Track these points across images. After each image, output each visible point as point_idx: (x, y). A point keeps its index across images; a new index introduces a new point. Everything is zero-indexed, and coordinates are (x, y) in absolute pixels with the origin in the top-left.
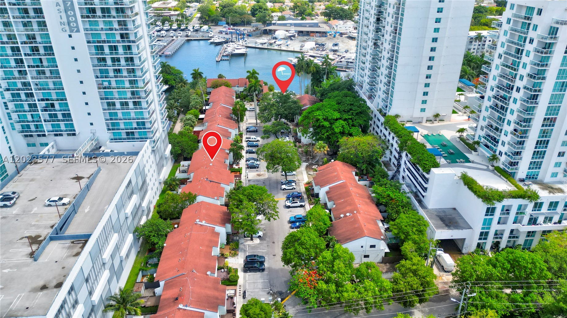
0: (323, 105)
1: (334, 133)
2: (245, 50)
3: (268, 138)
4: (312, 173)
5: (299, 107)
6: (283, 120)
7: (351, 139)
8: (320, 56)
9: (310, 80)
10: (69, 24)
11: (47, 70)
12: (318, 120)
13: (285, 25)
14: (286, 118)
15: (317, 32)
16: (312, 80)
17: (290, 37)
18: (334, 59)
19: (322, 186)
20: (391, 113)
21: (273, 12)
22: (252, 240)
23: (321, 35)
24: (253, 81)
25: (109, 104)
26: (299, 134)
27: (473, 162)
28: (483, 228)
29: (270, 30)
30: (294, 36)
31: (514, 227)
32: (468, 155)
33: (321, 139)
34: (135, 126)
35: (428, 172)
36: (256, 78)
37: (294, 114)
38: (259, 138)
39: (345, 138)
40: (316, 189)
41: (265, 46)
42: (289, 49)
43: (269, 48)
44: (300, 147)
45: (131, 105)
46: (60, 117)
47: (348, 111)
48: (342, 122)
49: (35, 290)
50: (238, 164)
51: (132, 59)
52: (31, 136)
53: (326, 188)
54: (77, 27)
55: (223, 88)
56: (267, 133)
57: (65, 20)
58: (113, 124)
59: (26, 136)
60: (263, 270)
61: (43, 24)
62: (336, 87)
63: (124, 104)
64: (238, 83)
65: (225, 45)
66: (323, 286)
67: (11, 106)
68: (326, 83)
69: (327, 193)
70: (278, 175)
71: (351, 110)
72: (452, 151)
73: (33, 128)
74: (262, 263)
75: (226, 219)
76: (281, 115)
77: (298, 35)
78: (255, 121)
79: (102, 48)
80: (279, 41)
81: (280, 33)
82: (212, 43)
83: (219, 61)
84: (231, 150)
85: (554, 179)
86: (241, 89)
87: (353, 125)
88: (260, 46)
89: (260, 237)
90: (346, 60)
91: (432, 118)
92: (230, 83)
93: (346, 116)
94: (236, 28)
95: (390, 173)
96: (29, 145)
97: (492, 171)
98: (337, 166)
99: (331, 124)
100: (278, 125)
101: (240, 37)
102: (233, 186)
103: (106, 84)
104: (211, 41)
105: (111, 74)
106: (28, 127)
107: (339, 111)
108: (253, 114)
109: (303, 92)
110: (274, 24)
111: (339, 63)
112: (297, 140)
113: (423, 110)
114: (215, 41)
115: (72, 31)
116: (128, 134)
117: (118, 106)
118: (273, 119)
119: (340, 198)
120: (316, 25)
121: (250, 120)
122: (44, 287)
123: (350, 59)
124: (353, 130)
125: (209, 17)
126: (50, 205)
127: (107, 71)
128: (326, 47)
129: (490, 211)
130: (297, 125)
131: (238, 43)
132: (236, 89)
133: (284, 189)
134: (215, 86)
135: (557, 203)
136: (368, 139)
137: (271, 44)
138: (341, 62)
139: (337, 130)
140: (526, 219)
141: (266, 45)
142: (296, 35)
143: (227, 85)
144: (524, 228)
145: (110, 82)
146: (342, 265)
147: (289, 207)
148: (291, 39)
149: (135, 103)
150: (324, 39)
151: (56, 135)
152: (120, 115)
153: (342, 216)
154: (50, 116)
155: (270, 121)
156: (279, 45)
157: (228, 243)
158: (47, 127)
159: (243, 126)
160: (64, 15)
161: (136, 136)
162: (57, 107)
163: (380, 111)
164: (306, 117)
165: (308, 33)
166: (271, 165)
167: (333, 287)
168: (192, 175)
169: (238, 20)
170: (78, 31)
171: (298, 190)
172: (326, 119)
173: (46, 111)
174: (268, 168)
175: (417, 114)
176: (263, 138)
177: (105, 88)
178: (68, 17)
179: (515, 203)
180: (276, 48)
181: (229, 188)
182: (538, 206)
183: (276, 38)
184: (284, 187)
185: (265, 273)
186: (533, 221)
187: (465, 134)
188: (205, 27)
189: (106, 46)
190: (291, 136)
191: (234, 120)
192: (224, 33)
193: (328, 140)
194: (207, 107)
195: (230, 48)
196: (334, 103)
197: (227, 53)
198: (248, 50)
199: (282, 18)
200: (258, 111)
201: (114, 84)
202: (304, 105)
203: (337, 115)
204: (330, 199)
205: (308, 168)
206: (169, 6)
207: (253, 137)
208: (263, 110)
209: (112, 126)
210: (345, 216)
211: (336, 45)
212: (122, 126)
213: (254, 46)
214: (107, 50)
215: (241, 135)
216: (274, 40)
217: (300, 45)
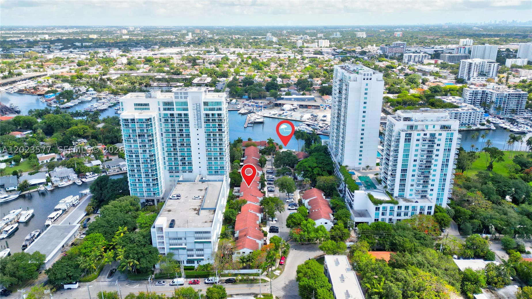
0: (308, 160)
1: (314, 174)
2: (262, 119)
3: (279, 176)
4: (302, 195)
5: (297, 160)
6: (288, 167)
7: (322, 177)
8: (313, 124)
9: (304, 143)
10: (198, 125)
11: (185, 144)
12: (306, 167)
13: (290, 99)
14: (289, 166)
15: (313, 106)
16: (305, 143)
17: (294, 109)
18: (322, 127)
19: (306, 199)
20: (344, 164)
21: (282, 87)
22: (272, 221)
23: (315, 107)
24: (271, 145)
25: (209, 158)
26: (296, 175)
27: (378, 189)
28: (375, 217)
29: (280, 104)
30: (296, 109)
31: (390, 217)
32: (377, 186)
33: (307, 177)
34: (219, 168)
35: (354, 192)
36: (273, 143)
37: (294, 164)
38: (274, 177)
39: (319, 177)
40: (303, 201)
41: (276, 116)
42: (292, 119)
43: (279, 117)
44: (297, 182)
45: (219, 159)
46: (187, 164)
47: (322, 163)
48: (318, 168)
49: (203, 223)
50: (263, 190)
51: (222, 140)
52: (172, 172)
53: (308, 200)
54: (201, 126)
55: (252, 147)
56: (278, 174)
57: (196, 123)
58: (209, 167)
59: (170, 172)
60: (278, 232)
61: (187, 126)
62: (317, 150)
63: (216, 159)
64: (262, 143)
65: (249, 115)
66: (302, 233)
67: (167, 159)
68: (313, 145)
69: (308, 202)
70: (284, 194)
71: (323, 162)
72: (369, 184)
73: (174, 169)
74: (277, 230)
75: (261, 211)
76: (287, 164)
77: (300, 107)
78: (271, 167)
79: (210, 135)
80: (286, 112)
81: (287, 107)
82: (240, 113)
84: (260, 182)
85: (411, 197)
86: (263, 148)
87: (324, 170)
88: (273, 116)
89: (276, 220)
91: (366, 168)
92: (256, 144)
93: (320, 166)
94: (255, 101)
95: (341, 195)
96: (170, 176)
97: (385, 194)
98: (315, 190)
99: (312, 169)
100: (285, 169)
101: (259, 109)
102: (262, 198)
103: (209, 149)
104: (239, 112)
105: (212, 145)
106: (172, 168)
107: (317, 163)
108: (270, 162)
109: (300, 150)
110: (283, 99)
111: (326, 130)
112: (295, 178)
113: (360, 164)
114: (242, 112)
115: (198, 128)
116: (215, 172)
117: (213, 159)
118: (282, 166)
119: (314, 205)
120: (313, 99)
121: (268, 166)
122: (206, 222)
124: (324, 173)
125: (236, 92)
126: (195, 199)
127: (210, 144)
128: (318, 118)
129: (377, 209)
130: (295, 170)
131: (258, 114)
132: (259, 147)
133: (288, 202)
134: (247, 146)
135: (408, 207)
136: (331, 177)
137: (280, 115)
139: (315, 173)
140: (395, 214)
141: (277, 115)
142: (298, 108)
143: (254, 145)
144: (395, 218)
145: (211, 149)
146: (310, 225)
147: (290, 209)
148: (295, 111)
149: (220, 158)
150: (318, 110)
151: (183, 172)
152: (213, 163)
153: (314, 211)
154: (183, 163)
155: (280, 167)
156: (286, 116)
157: (262, 222)
158: (180, 168)
159: (265, 170)
160: (196, 121)
161: (219, 173)
162: (186, 159)
163: (339, 163)
164: (300, 166)
165: (306, 107)
166: (281, 189)
167: (306, 233)
168: (242, 193)
169: (256, 95)
170: (201, 128)
171: (294, 202)
172: (309, 167)
173: (182, 161)
174: (280, 190)
175: (357, 165)
176: (276, 176)
177: (209, 151)
178: (198, 122)
179: (389, 206)
180: (284, 117)
181: (261, 199)
182: (400, 208)
183: (284, 110)
184: (287, 200)
185: (279, 233)
186: (399, 215)
187: (379, 176)
188: (234, 101)
189: (212, 134)
190: (292, 176)
191: (260, 166)
192: (247, 105)
193: (310, 177)
194: (244, 159)
195: (253, 117)
196: (314, 159)
197: (251, 121)
198: (265, 119)
199: (288, 94)
200: (273, 161)
201: (212, 150)
202: (300, 159)
203: (315, 165)
204: (309, 205)
205: (300, 193)
206: (206, 82)
207: (271, 176)
208: (276, 161)
209: (209, 168)
210: (315, 211)
211: (325, 116)
212: (213, 169)
213: (269, 116)
214: (212, 136)
215: (264, 174)
216: (283, 112)
217: (300, 115)
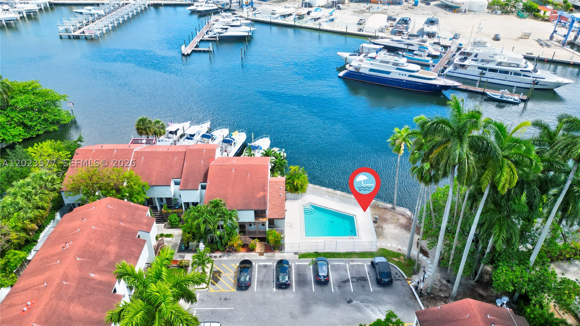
2: (248, 29)
8: (406, 47)
17: (336, 3)
41: (290, 21)
42: (336, 29)
43: (297, 24)
65: (213, 18)
80: (316, 10)
82: (193, 12)
83: (188, 55)
88: (280, 21)
90: (480, 65)
104: (192, 8)
111: (460, 70)
114: (199, 9)
123: (488, 62)
131: (239, 14)
137: (301, 17)
138: (463, 66)
141: (292, 18)
148: (339, 8)
156: (316, 20)
180: (311, 24)
183: (310, 5)
197: (211, 34)
198: (257, 28)
213: (268, 20)
216: (307, 10)
217: (356, 19)
